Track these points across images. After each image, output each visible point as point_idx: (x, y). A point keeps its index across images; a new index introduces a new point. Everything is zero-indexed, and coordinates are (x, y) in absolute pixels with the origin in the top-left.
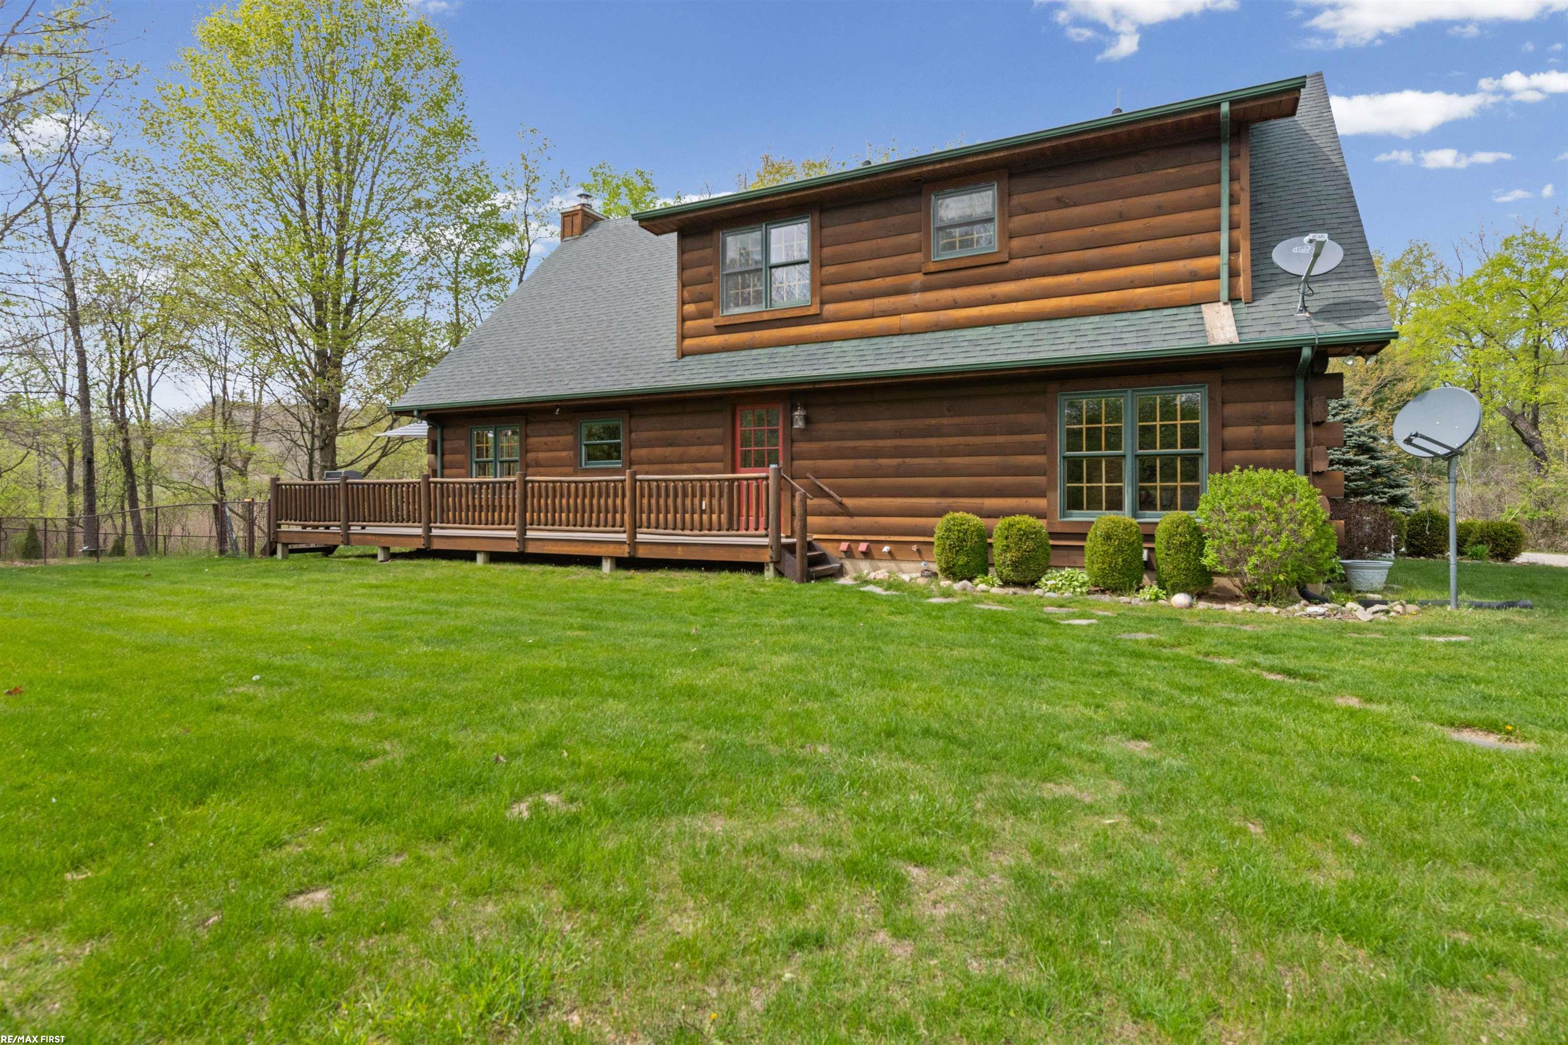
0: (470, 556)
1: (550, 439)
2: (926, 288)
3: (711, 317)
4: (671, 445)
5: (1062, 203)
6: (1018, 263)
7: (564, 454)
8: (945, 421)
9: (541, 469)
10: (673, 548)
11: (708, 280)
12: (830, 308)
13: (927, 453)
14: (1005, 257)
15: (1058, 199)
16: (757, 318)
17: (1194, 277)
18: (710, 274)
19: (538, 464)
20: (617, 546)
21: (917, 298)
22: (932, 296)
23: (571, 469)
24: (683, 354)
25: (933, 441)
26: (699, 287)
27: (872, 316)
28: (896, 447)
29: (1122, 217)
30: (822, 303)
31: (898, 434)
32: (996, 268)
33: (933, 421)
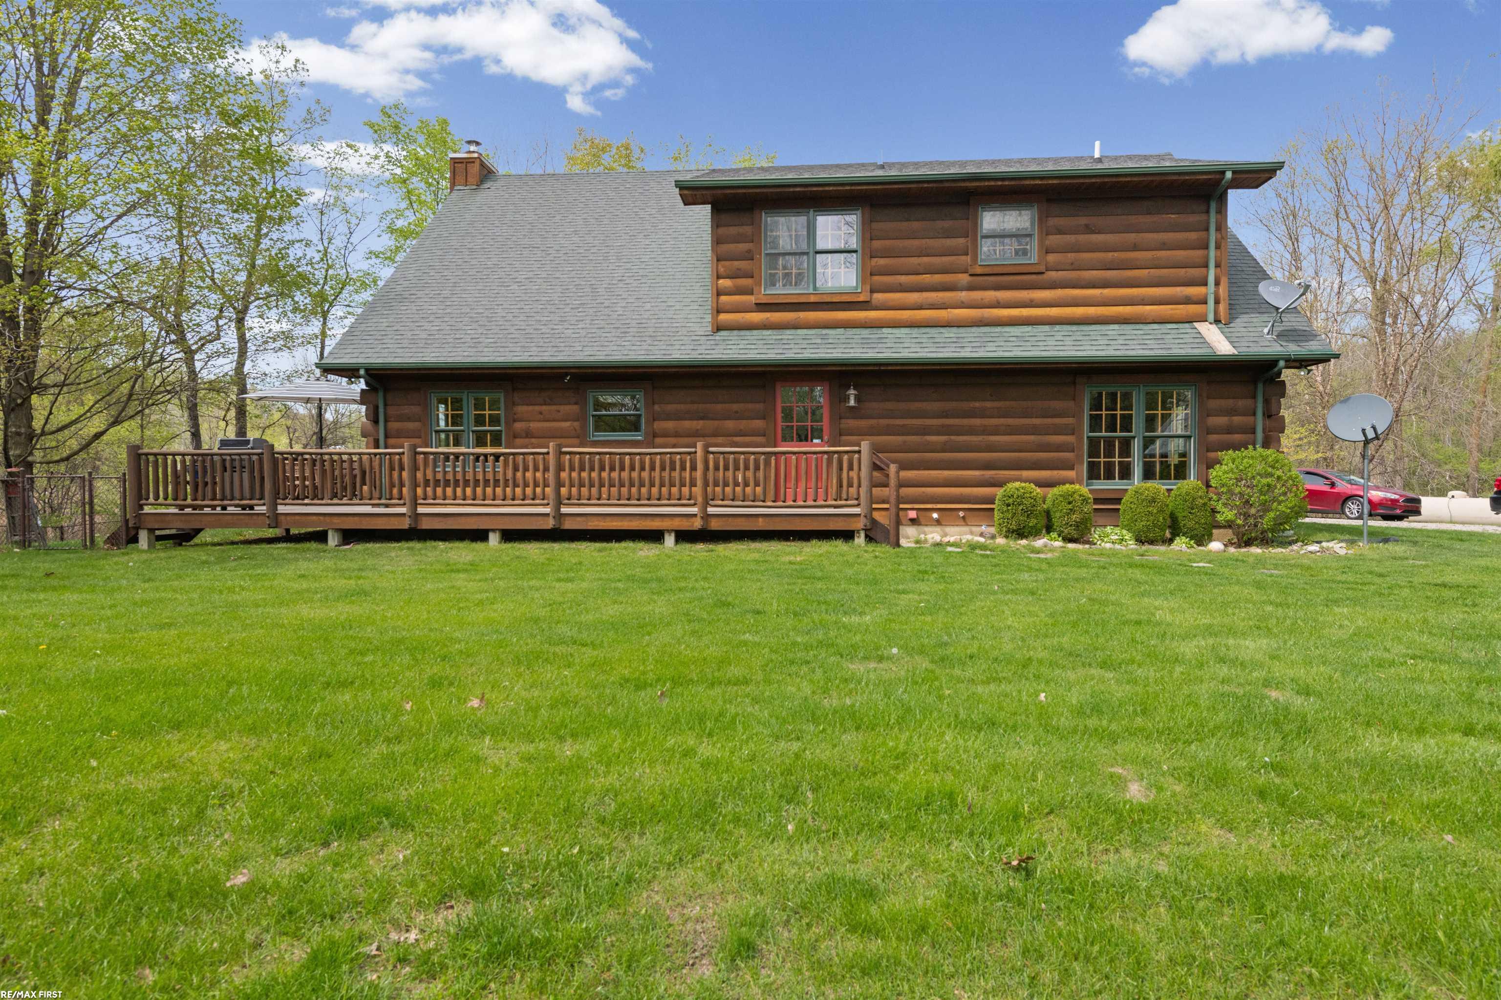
0: (480, 536)
1: (544, 408)
2: (971, 288)
3: (752, 294)
4: (702, 418)
5: (1089, 229)
6: (1052, 275)
7: (567, 424)
8: (988, 404)
9: (533, 440)
10: (753, 519)
11: (749, 256)
12: (878, 297)
13: (971, 431)
14: (1042, 268)
15: (1087, 226)
16: (803, 300)
17: (1188, 301)
18: (749, 251)
19: (528, 434)
20: (684, 519)
21: (963, 295)
22: (977, 295)
23: (576, 441)
24: (719, 328)
25: (977, 422)
26: (736, 263)
27: (920, 308)
28: (943, 426)
29: (1135, 248)
30: (872, 291)
31: (945, 415)
32: (1034, 277)
33: (977, 404)
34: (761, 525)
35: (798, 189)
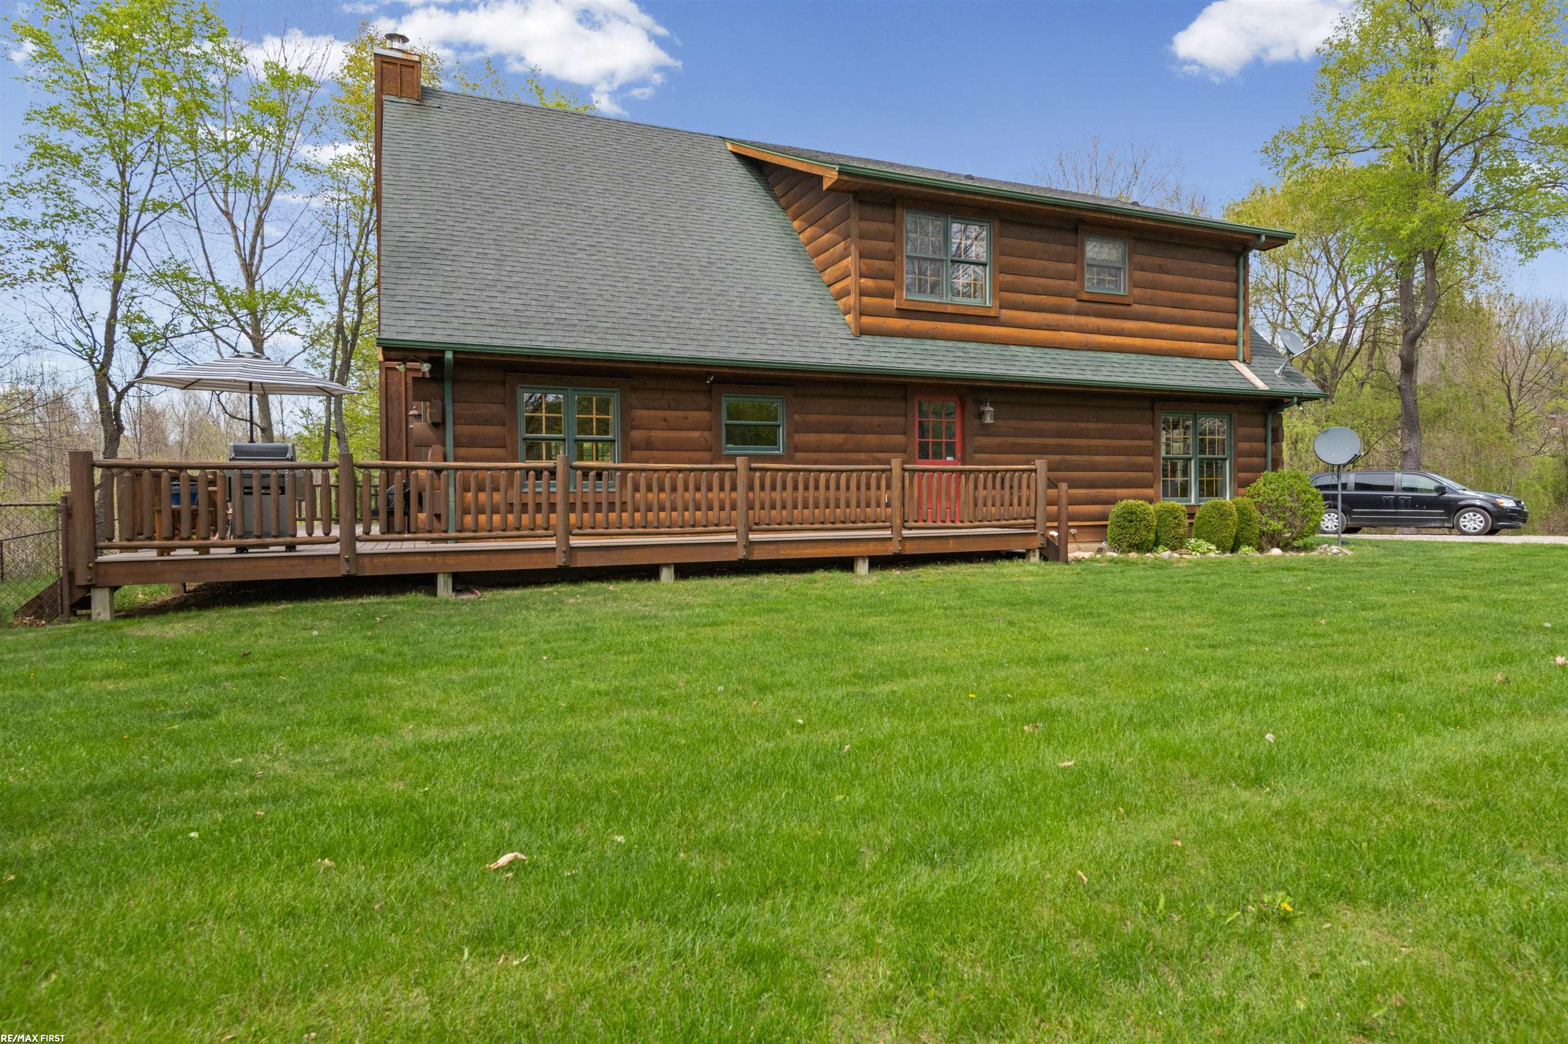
1: (668, 413)
2: (1078, 313)
3: (892, 298)
4: (844, 432)
5: (1162, 270)
6: (1137, 307)
7: (696, 434)
8: (1091, 425)
9: (655, 453)
11: (890, 257)
12: (1006, 314)
13: (1079, 451)
14: (1131, 301)
15: (1160, 266)
16: (941, 309)
17: (1224, 341)
18: (890, 251)
19: (648, 446)
20: (879, 543)
21: (1072, 319)
22: (1083, 320)
23: (706, 455)
24: (863, 332)
25: (1083, 442)
26: (877, 263)
27: (1038, 328)
28: (1058, 445)
29: (1192, 291)
30: (1001, 307)
31: (1058, 434)
32: (1124, 308)
33: (1083, 425)
34: (952, 547)
35: (952, 194)
